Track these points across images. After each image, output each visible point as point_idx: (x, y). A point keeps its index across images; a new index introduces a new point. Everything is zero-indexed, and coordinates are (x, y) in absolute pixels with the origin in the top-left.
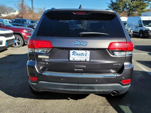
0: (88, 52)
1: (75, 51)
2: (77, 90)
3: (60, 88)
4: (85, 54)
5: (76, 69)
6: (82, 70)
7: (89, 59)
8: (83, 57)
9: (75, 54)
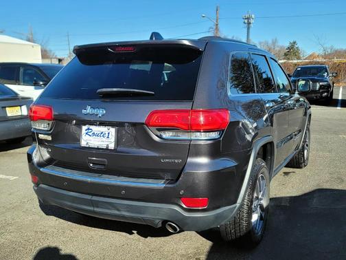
0: (113, 131)
1: (91, 127)
2: (91, 208)
3: (65, 200)
4: (107, 135)
5: (91, 165)
6: (103, 167)
7: (113, 146)
8: (104, 139)
9: (90, 134)
